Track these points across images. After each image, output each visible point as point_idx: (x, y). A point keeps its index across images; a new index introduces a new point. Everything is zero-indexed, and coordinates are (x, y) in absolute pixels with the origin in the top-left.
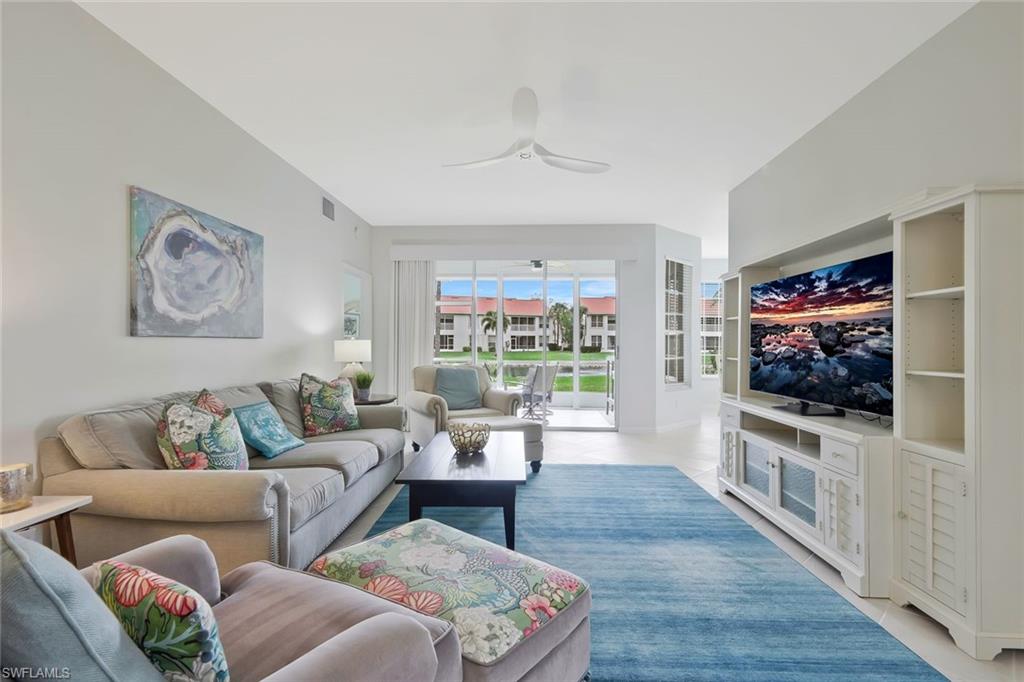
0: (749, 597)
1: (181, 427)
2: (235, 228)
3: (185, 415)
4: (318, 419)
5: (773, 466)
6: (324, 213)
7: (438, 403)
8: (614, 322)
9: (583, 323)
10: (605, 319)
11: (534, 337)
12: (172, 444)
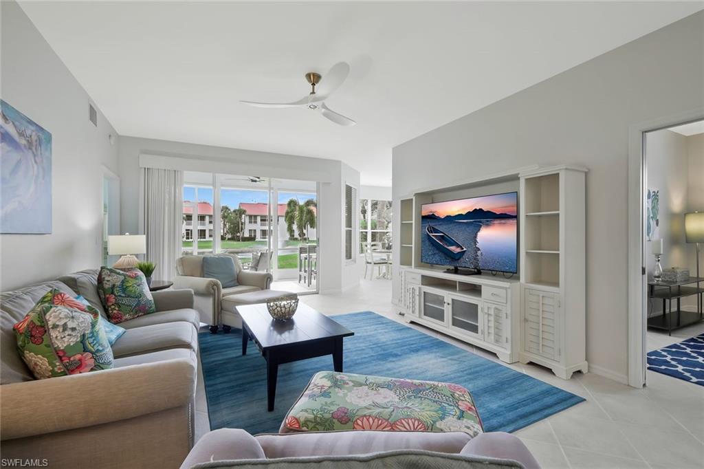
0: (470, 377)
1: (65, 330)
2: (31, 122)
3: (66, 317)
4: (123, 307)
5: (448, 304)
6: (91, 119)
7: (216, 284)
8: (265, 220)
9: (243, 221)
10: (259, 219)
11: (205, 231)
12: (55, 348)
